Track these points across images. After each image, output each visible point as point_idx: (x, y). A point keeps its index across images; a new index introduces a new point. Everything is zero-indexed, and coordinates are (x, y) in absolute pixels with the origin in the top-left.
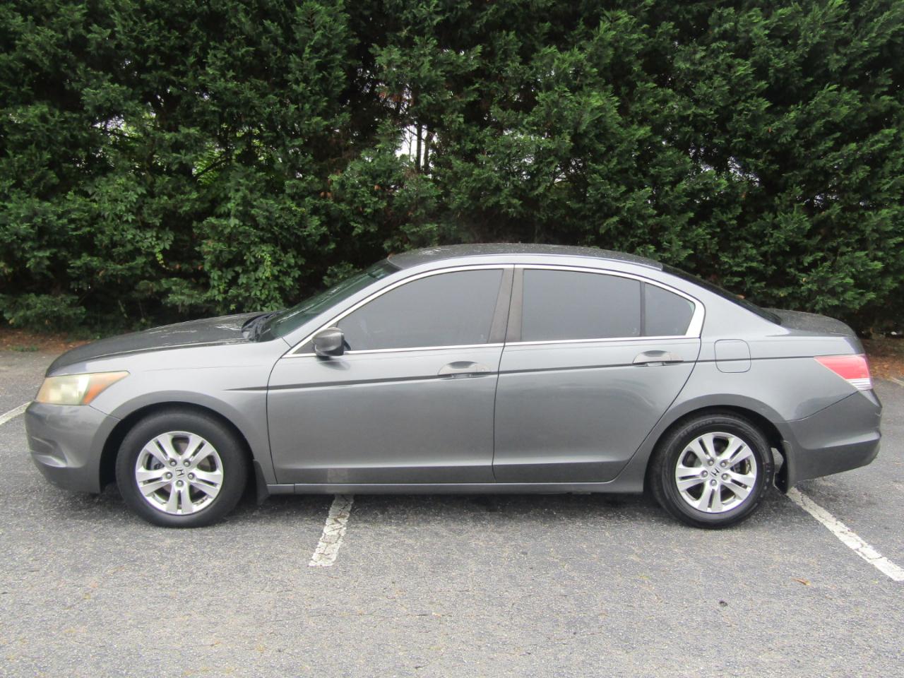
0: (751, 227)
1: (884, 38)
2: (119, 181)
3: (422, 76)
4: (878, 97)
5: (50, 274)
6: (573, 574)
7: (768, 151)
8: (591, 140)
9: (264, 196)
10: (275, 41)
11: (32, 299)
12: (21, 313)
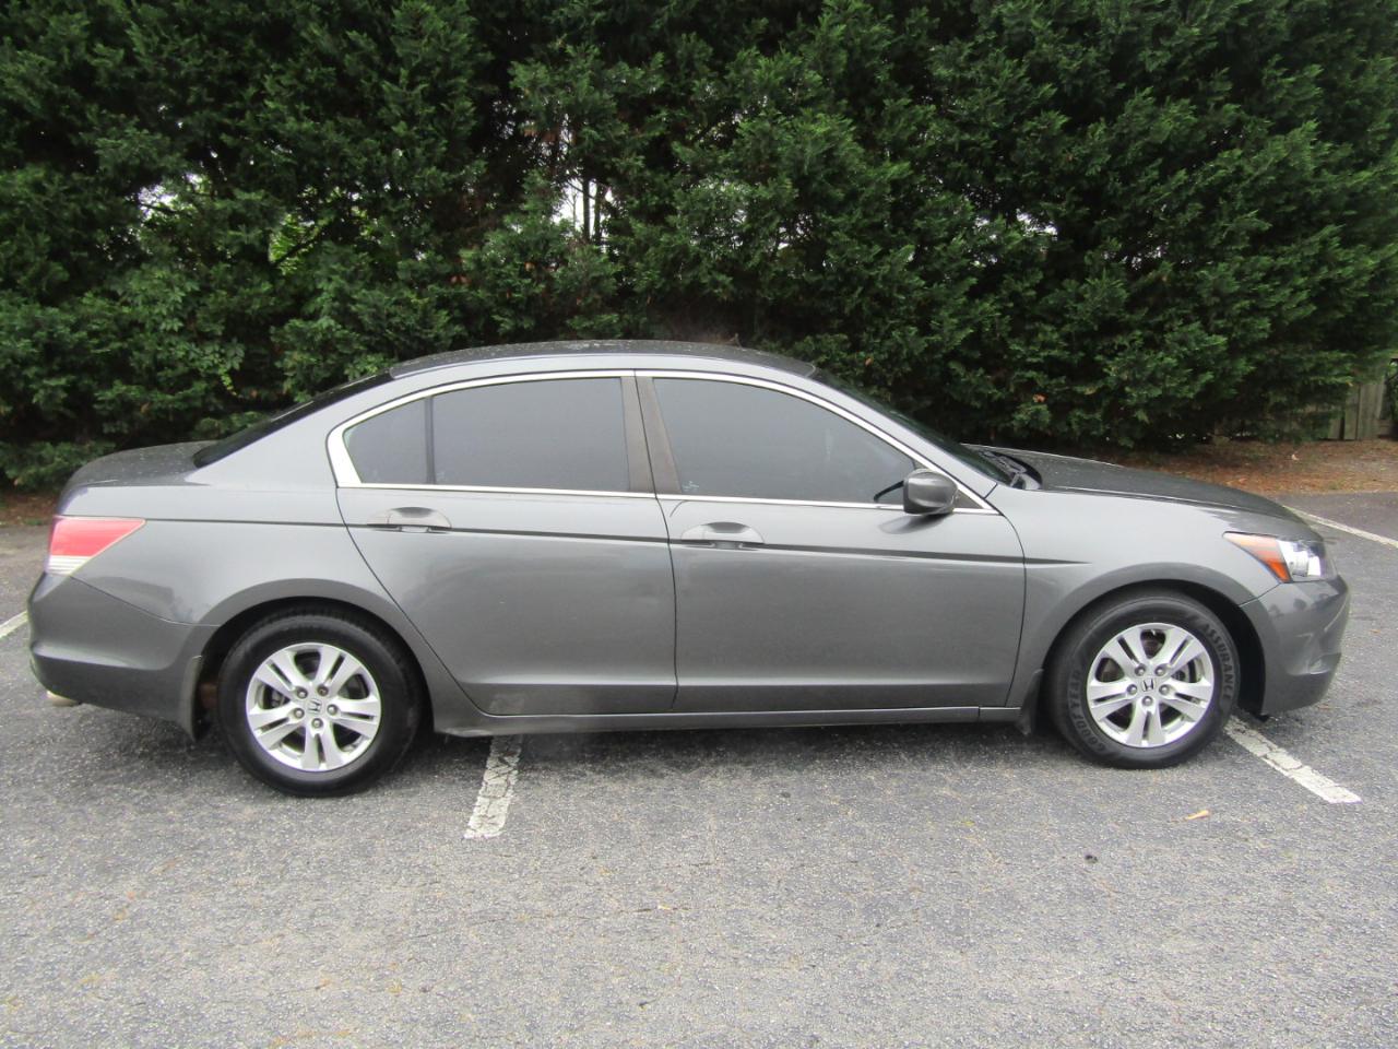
0: (1047, 301)
1: (1221, 20)
2: (158, 274)
3: (581, 100)
4: (1219, 105)
5: (69, 413)
6: (862, 824)
7: (1073, 188)
8: (821, 183)
9: (370, 286)
10: (366, 59)
11: (48, 450)
12: (32, 471)
